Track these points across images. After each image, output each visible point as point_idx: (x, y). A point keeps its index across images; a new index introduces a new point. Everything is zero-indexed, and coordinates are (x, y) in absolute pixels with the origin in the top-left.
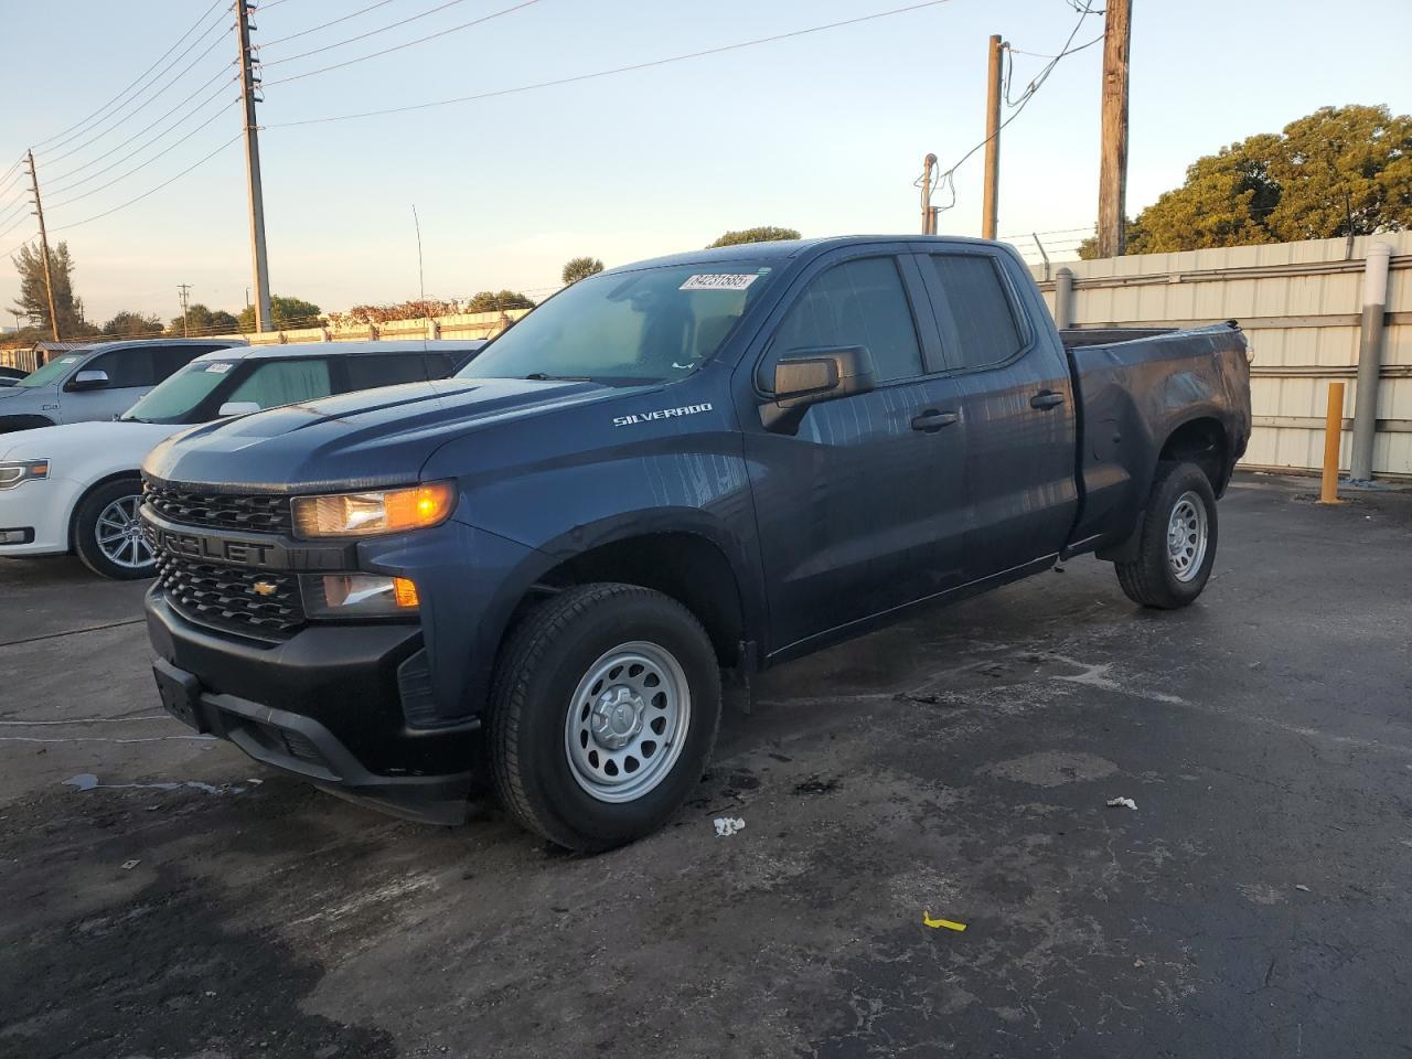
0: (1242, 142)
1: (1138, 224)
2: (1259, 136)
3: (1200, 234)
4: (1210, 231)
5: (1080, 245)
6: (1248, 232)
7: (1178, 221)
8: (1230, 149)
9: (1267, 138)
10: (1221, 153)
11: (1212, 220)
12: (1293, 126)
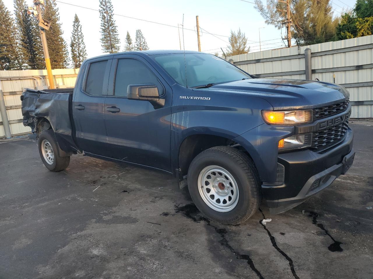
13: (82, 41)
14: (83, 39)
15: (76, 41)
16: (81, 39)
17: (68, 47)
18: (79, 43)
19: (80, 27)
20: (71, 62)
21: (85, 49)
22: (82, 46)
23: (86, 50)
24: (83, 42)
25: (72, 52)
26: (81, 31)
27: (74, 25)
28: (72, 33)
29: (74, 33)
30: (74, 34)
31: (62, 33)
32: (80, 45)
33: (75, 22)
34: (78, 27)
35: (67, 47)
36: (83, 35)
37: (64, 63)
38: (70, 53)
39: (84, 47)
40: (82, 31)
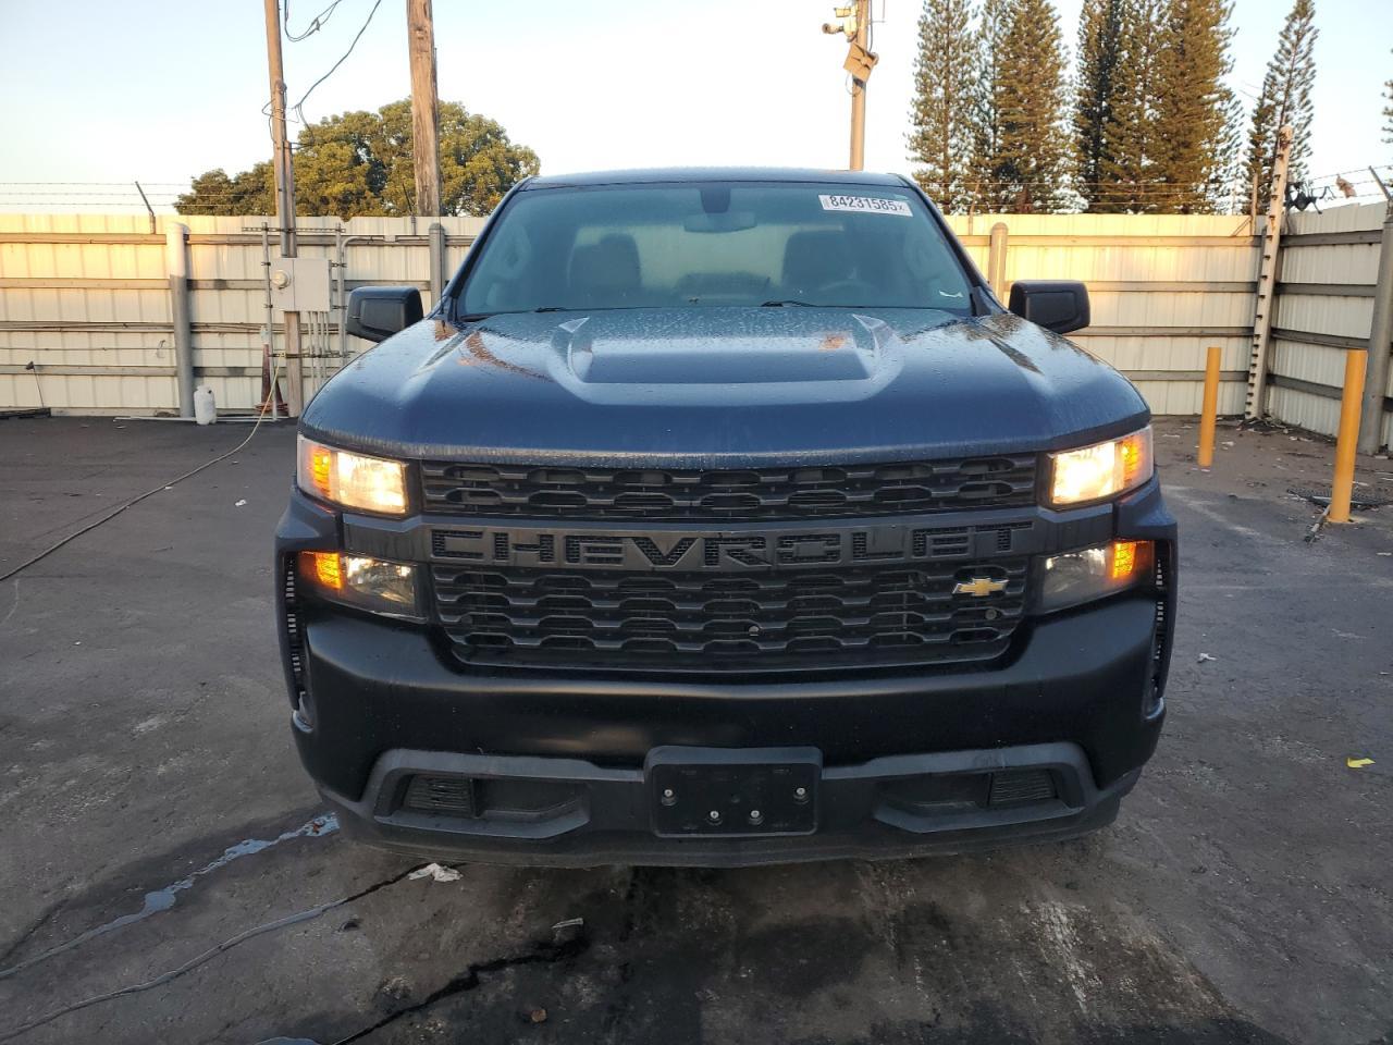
0: (341, 116)
1: (237, 183)
2: (360, 112)
3: (325, 201)
4: (335, 198)
5: (177, 200)
6: (368, 204)
7: (303, 185)
8: (330, 120)
9: (366, 115)
10: (323, 123)
11: (337, 188)
12: (389, 108)
13: (1304, 94)
14: (1312, 86)
15: (1280, 96)
16: (1301, 88)
17: (1241, 124)
18: (1287, 104)
19: (1309, 36)
20: (1235, 184)
21: (1305, 131)
22: (1297, 116)
23: (1309, 134)
24: (1305, 101)
25: (1253, 142)
26: (1308, 53)
27: (1288, 29)
28: (1268, 64)
29: (1276, 64)
30: (1277, 69)
31: (1229, 67)
32: (1290, 113)
33: (1293, 18)
34: (1300, 36)
35: (1238, 123)
36: (1314, 71)
37: (1212, 186)
38: (1246, 144)
39: (1304, 122)
40: (1311, 56)
